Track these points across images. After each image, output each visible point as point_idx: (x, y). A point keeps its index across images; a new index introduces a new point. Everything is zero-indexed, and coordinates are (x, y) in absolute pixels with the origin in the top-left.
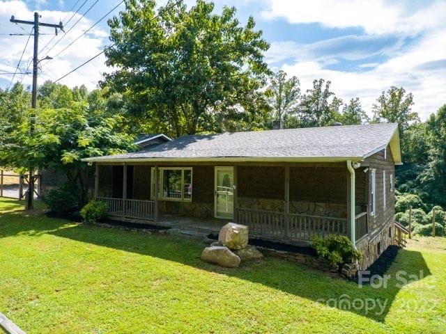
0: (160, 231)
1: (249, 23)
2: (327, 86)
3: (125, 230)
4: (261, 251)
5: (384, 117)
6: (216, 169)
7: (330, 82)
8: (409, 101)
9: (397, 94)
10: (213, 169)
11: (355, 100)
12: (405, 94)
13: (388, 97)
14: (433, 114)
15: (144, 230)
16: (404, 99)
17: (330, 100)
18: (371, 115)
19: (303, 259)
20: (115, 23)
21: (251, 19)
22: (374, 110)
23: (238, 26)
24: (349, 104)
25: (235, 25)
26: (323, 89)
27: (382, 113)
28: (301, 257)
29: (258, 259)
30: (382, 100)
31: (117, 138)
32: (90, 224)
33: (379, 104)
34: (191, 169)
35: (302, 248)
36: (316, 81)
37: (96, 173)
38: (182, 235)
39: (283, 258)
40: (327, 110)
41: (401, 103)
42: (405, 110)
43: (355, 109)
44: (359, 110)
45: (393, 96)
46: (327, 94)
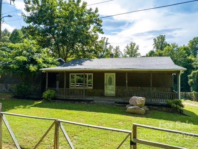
0: (91, 102)
1: (96, 10)
2: (107, 40)
3: (71, 102)
4: (149, 108)
5: (128, 54)
6: (105, 74)
7: (108, 39)
8: (137, 48)
9: (133, 45)
10: (104, 74)
11: (118, 47)
12: (136, 45)
13: (130, 46)
14: (147, 54)
15: (82, 102)
16: (135, 47)
17: (108, 46)
18: (123, 53)
19: (166, 109)
20: (28, 2)
21: (97, 9)
22: (125, 51)
23: (91, 11)
24: (115, 48)
25: (90, 11)
26: (105, 41)
27: (127, 52)
28: (164, 109)
29: (148, 110)
30: (127, 47)
31: (50, 59)
32: (49, 101)
33: (126, 49)
34: (92, 74)
35: (159, 105)
36: (102, 38)
37: (47, 76)
38: (102, 103)
39: (156, 110)
40: (107, 50)
41: (134, 49)
42: (136, 51)
43: (118, 51)
44: (119, 51)
45: (132, 46)
46: (107, 44)
